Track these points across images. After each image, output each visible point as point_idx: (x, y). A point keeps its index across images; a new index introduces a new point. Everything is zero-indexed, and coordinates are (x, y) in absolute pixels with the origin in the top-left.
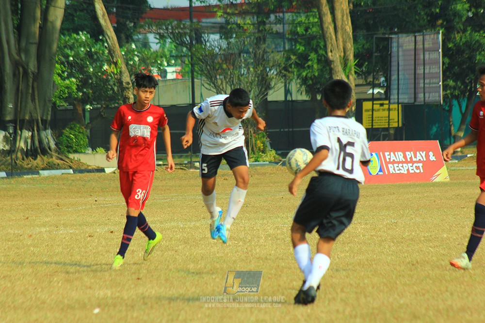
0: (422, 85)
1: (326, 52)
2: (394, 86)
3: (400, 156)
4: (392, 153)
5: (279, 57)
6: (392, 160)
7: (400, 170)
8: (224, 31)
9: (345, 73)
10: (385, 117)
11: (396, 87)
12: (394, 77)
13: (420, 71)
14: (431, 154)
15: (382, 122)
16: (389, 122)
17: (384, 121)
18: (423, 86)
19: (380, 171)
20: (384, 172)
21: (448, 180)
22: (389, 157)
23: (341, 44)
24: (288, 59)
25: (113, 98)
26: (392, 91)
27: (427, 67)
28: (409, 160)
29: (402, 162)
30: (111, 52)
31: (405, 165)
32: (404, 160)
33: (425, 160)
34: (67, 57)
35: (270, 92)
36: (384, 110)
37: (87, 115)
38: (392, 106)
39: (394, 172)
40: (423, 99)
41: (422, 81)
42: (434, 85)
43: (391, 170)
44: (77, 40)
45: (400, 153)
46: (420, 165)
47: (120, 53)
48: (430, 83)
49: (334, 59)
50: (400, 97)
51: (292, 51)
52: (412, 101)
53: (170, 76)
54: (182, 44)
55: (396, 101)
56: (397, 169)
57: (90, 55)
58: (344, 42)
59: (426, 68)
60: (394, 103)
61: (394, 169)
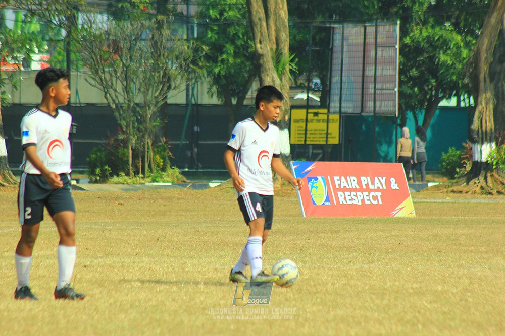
0: (371, 91)
1: (254, 43)
2: (335, 91)
3: (353, 182)
4: (343, 178)
6: (342, 187)
7: (352, 199)
9: (277, 71)
10: (319, 130)
11: (338, 92)
12: (336, 79)
13: (370, 72)
14: (393, 180)
15: (316, 137)
16: (327, 137)
17: (318, 136)
18: (373, 92)
19: (327, 200)
20: (332, 202)
21: (414, 215)
22: (339, 182)
23: (273, 32)
26: (332, 97)
27: (379, 68)
28: (364, 187)
29: (356, 190)
31: (359, 194)
32: (358, 187)
33: (385, 188)
36: (318, 121)
38: (331, 117)
39: (345, 203)
40: (373, 109)
41: (372, 86)
42: (387, 91)
43: (342, 200)
45: (353, 178)
46: (379, 194)
48: (382, 89)
49: (264, 53)
50: (343, 105)
52: (359, 111)
55: (338, 110)
56: (348, 198)
58: (278, 31)
59: (377, 68)
60: (334, 113)
61: (345, 199)
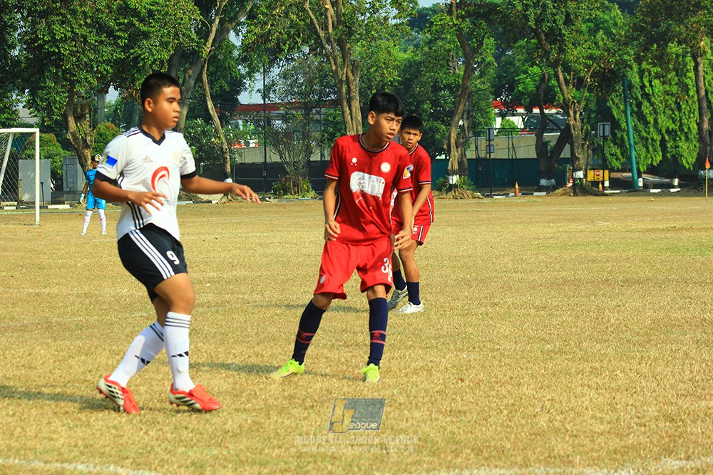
1: (346, 132)
5: (317, 135)
8: (285, 118)
23: (355, 127)
24: (323, 136)
25: (217, 159)
30: (216, 131)
34: (190, 133)
35: (312, 155)
37: (201, 169)
44: (196, 123)
47: (221, 131)
51: (325, 131)
53: (252, 145)
54: (259, 126)
57: (203, 132)
58: (357, 126)
